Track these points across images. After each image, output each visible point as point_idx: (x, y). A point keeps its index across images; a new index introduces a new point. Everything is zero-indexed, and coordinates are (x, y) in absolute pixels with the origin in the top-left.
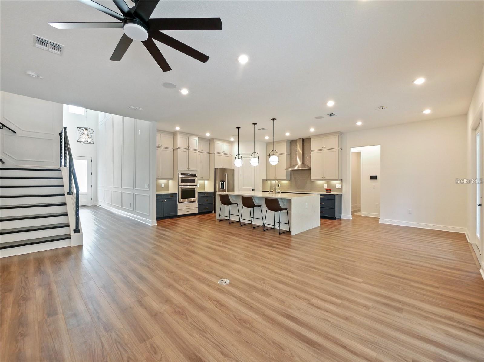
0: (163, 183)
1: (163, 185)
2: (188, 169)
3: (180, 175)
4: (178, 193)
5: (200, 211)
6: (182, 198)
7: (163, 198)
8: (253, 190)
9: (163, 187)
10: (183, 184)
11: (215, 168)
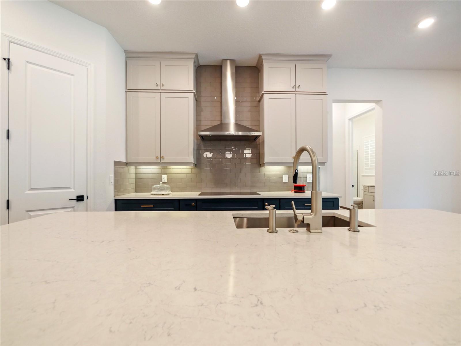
8: (80, 199)
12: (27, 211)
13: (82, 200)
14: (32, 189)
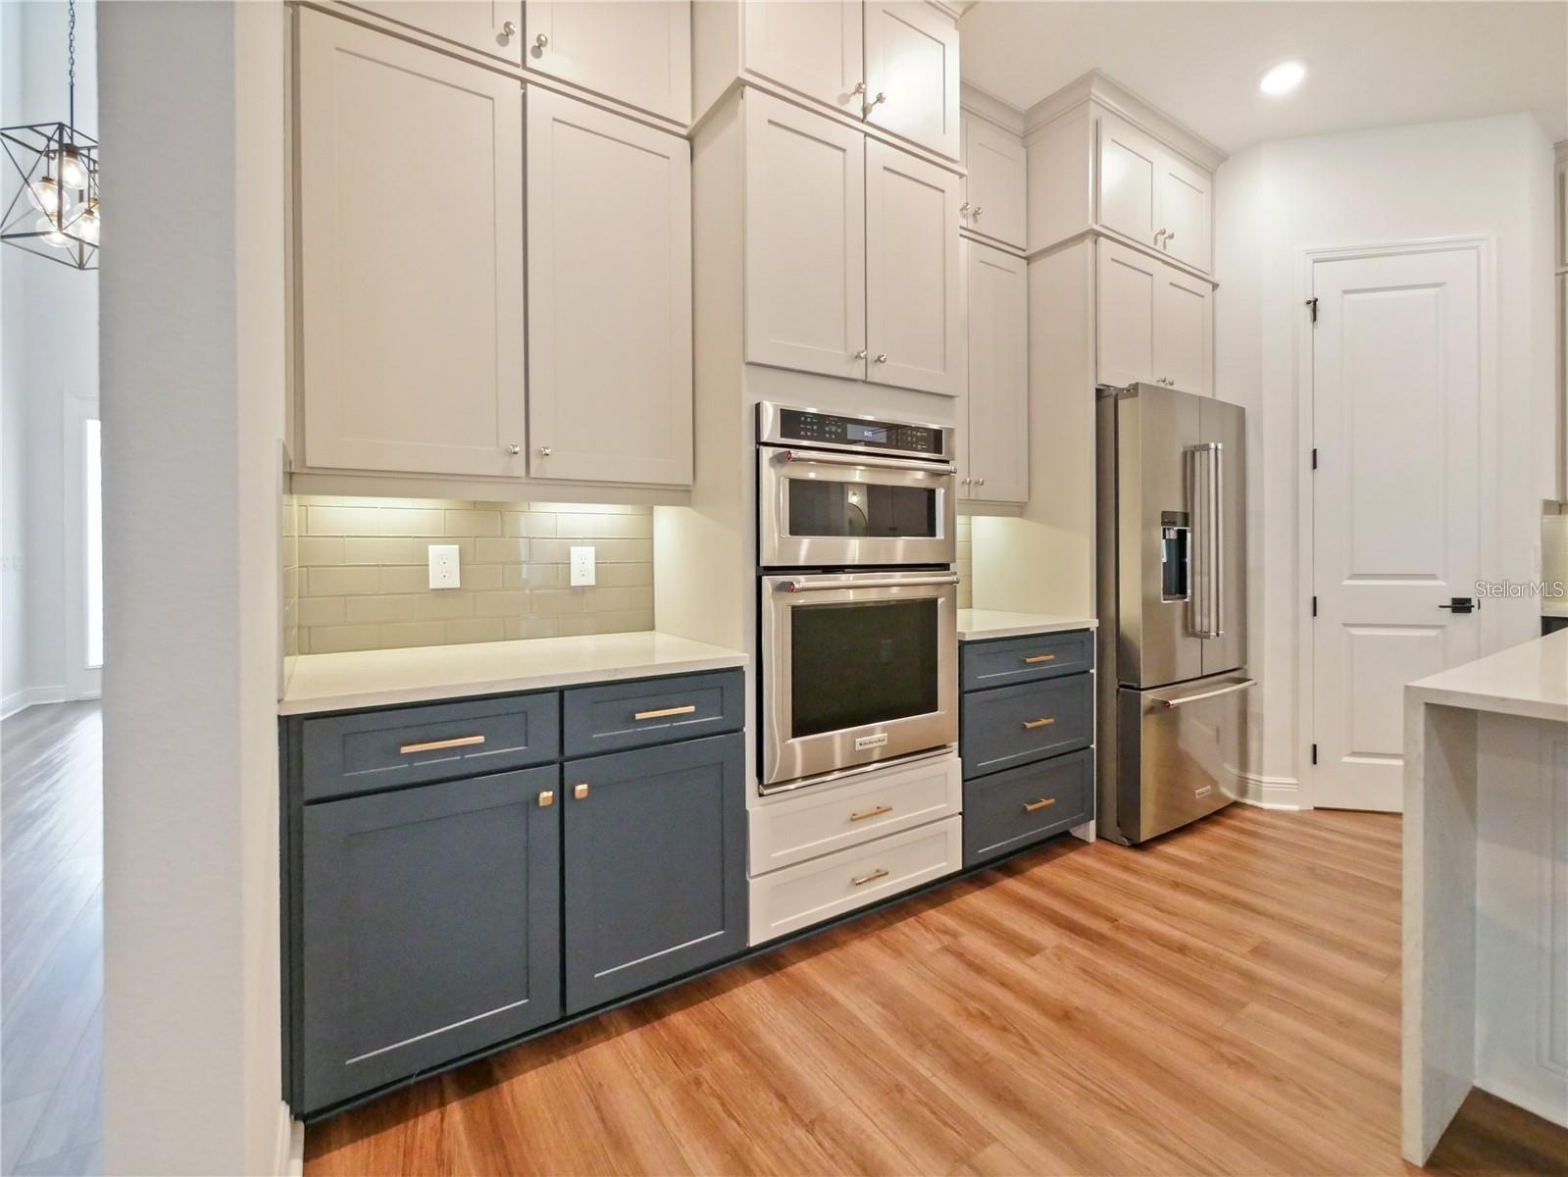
0: (582, 541)
1: (583, 568)
2: (857, 371)
3: (770, 429)
4: (748, 663)
5: (986, 851)
6: (802, 726)
7: (554, 754)
8: (1461, 606)
9: (583, 589)
10: (806, 549)
11: (1100, 394)
12: (1345, 625)
13: (1468, 610)
14: (1355, 576)
